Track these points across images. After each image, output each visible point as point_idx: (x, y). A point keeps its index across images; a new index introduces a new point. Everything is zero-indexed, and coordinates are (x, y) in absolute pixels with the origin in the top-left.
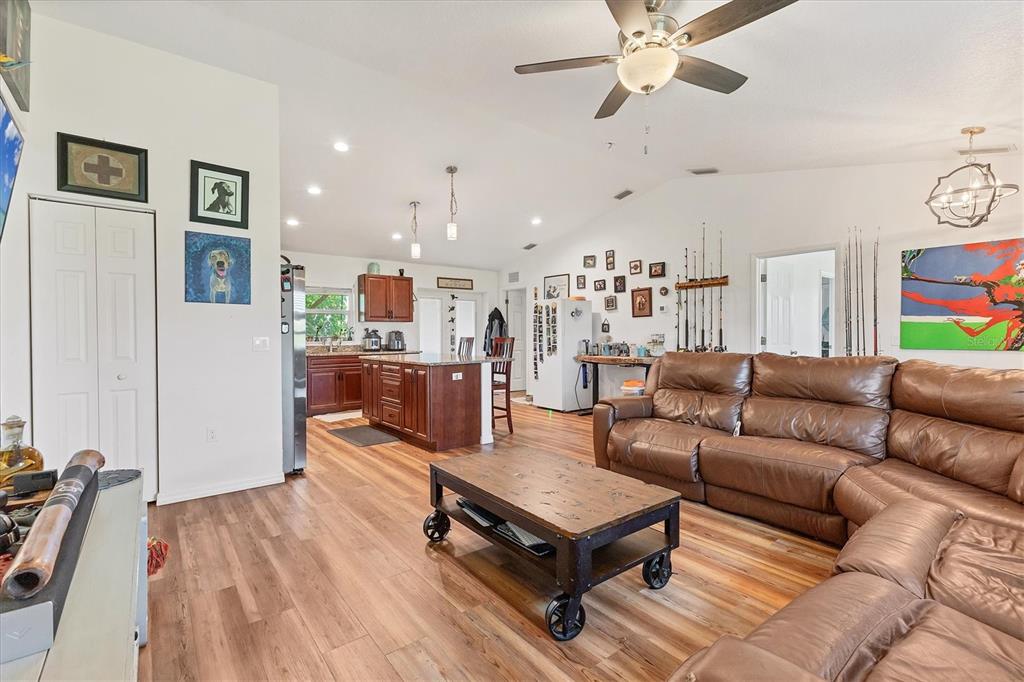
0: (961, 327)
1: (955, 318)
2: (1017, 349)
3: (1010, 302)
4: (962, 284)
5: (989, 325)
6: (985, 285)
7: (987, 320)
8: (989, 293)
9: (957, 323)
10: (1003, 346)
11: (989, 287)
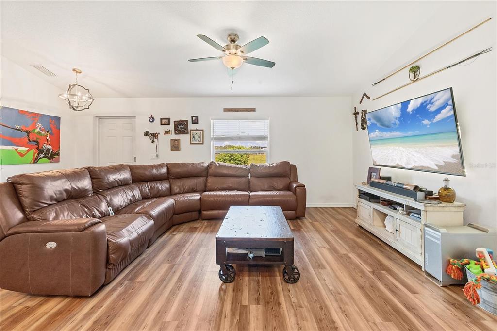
0: (18, 152)
1: (15, 147)
2: (36, 162)
3: (35, 141)
4: (19, 130)
5: (28, 151)
6: (27, 132)
7: (27, 149)
8: (28, 135)
9: (16, 150)
10: (32, 162)
11: (28, 132)
